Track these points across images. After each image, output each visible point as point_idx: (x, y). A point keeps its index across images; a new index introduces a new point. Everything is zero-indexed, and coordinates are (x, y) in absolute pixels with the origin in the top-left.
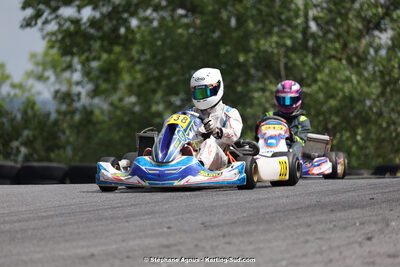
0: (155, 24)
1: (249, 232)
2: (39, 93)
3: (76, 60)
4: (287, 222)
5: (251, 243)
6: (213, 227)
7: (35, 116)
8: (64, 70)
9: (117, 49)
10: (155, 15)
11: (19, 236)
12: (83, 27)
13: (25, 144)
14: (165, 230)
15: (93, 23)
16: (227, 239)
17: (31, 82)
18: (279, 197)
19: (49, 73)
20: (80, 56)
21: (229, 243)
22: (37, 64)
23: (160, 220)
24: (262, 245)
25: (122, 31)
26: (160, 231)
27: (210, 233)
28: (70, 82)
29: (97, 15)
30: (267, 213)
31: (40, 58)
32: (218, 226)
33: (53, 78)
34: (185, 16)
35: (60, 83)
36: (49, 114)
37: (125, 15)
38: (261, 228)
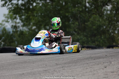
0: (41, 5)
1: (70, 66)
2: (7, 26)
3: (17, 16)
4: (81, 63)
5: (70, 69)
6: (59, 65)
7: (6, 33)
8: (14, 19)
9: (30, 12)
10: (40, 2)
11: (1, 68)
12: (19, 6)
13: (3, 41)
14: (45, 66)
15: (22, 5)
16: (63, 68)
17: (4, 23)
18: (79, 56)
19: (9, 20)
20: (19, 15)
21: (64, 69)
22: (6, 17)
23: (43, 63)
24: (73, 70)
25: (31, 7)
26: (43, 66)
27: (58, 66)
28: (16, 23)
29: (23, 3)
30: (75, 60)
31: (7, 16)
32: (60, 64)
33: (11, 21)
34: (50, 2)
35: (13, 23)
36: (10, 32)
37: (32, 2)
38: (73, 65)
